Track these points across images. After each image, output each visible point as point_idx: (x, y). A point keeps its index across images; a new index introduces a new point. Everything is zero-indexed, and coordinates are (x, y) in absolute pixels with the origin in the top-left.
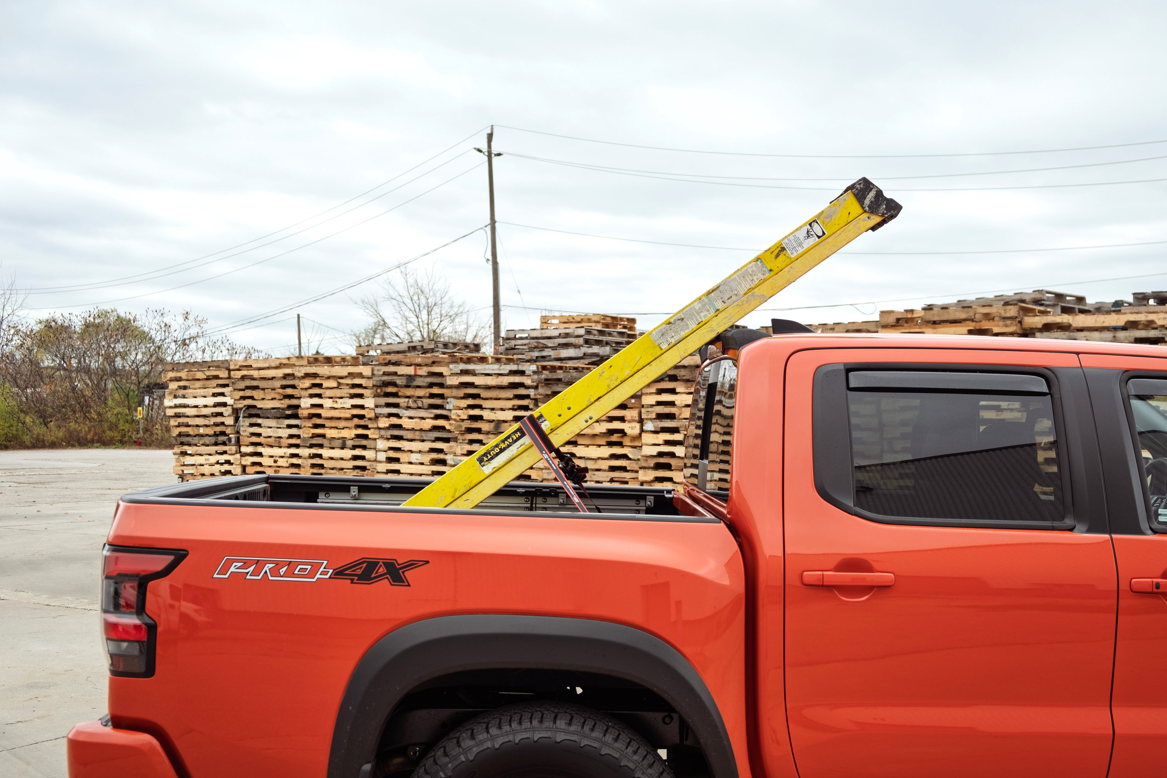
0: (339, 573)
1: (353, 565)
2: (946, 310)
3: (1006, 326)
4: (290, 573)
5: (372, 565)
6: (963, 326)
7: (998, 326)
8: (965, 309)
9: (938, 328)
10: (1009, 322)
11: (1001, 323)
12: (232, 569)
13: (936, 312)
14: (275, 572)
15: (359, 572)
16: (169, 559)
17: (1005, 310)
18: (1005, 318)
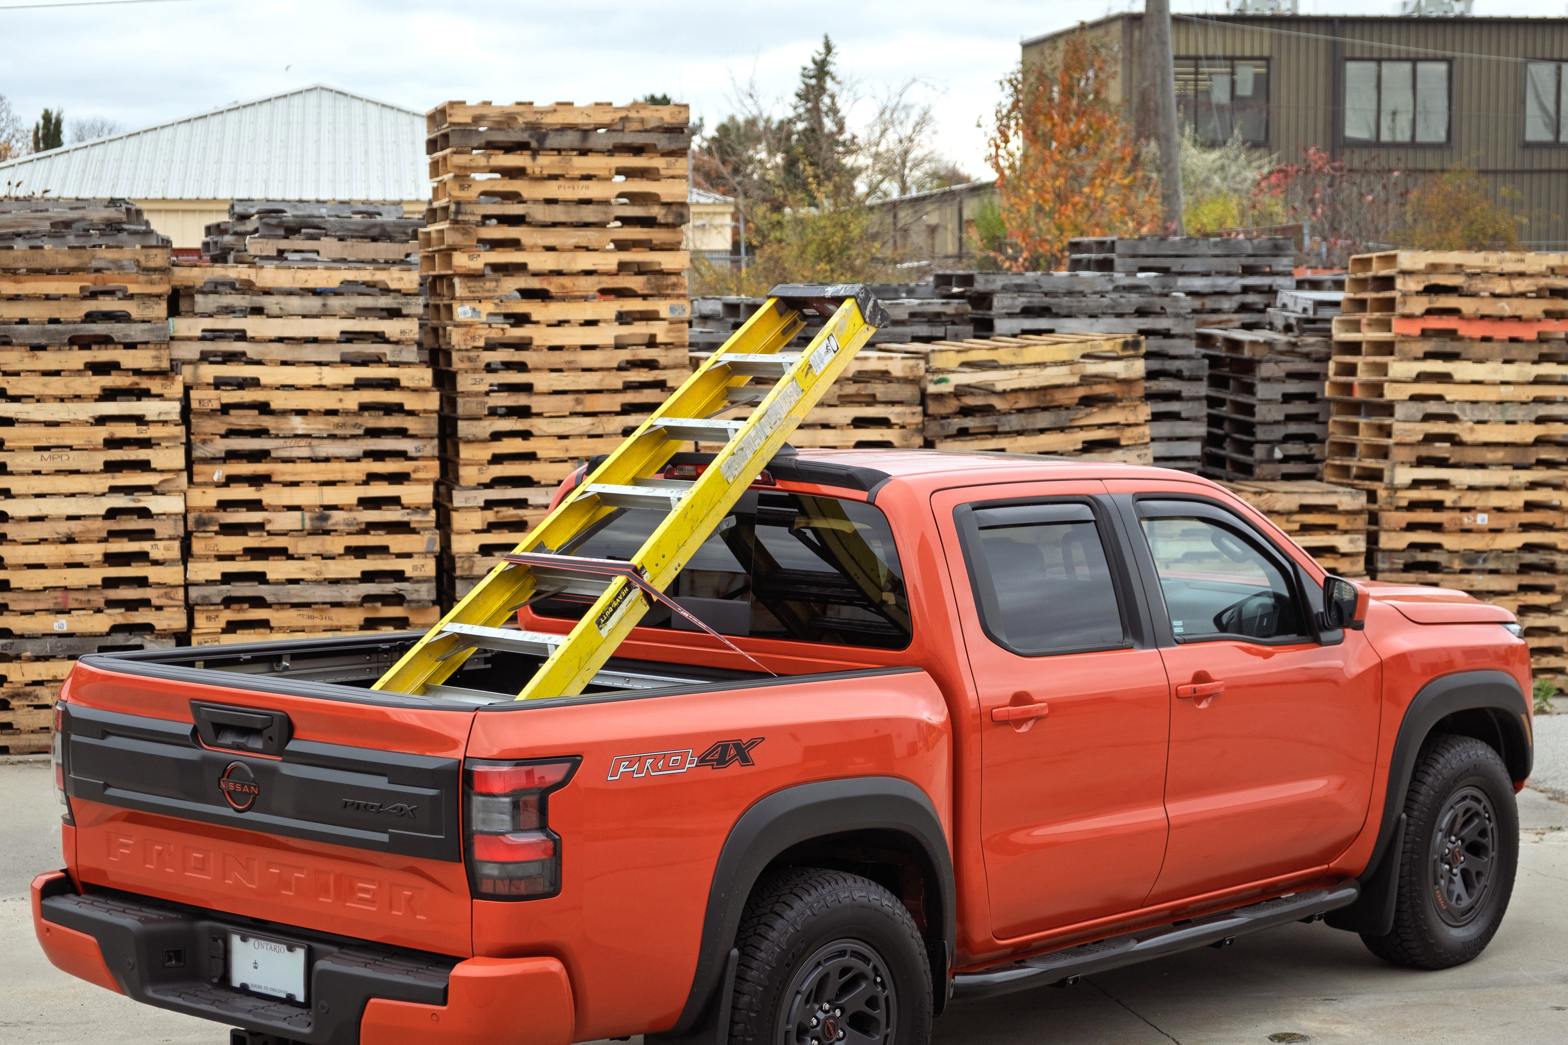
0: (702, 761)
1: (711, 751)
2: (40, 251)
3: (152, 283)
4: (666, 767)
5: (725, 748)
6: (71, 280)
7: (137, 282)
8: (75, 252)
9: (25, 281)
10: (156, 277)
11: (142, 278)
12: (622, 770)
13: (20, 253)
14: (654, 767)
15: (717, 756)
16: (566, 766)
17: (146, 256)
18: (147, 270)
